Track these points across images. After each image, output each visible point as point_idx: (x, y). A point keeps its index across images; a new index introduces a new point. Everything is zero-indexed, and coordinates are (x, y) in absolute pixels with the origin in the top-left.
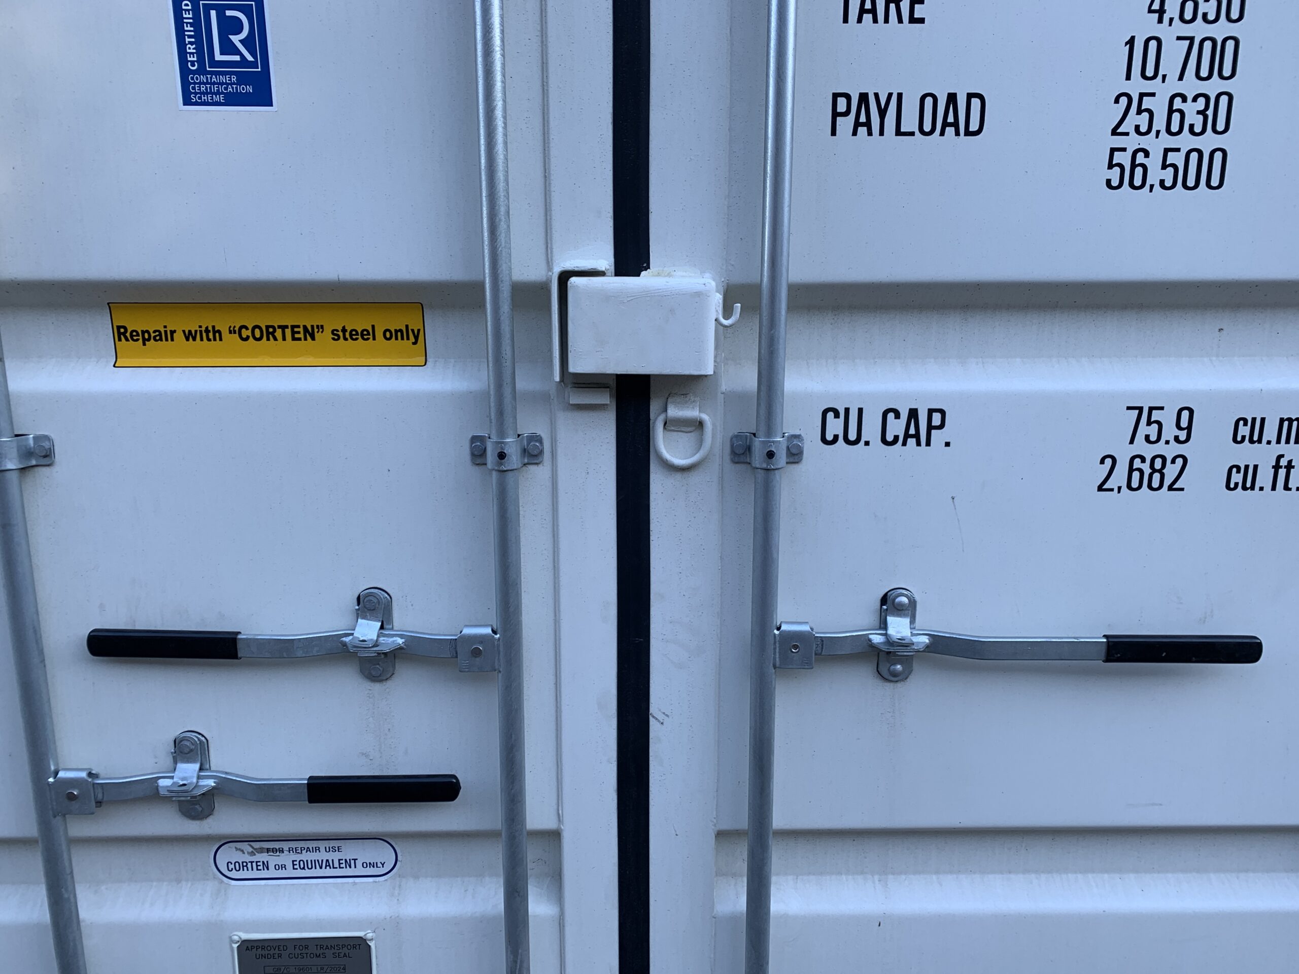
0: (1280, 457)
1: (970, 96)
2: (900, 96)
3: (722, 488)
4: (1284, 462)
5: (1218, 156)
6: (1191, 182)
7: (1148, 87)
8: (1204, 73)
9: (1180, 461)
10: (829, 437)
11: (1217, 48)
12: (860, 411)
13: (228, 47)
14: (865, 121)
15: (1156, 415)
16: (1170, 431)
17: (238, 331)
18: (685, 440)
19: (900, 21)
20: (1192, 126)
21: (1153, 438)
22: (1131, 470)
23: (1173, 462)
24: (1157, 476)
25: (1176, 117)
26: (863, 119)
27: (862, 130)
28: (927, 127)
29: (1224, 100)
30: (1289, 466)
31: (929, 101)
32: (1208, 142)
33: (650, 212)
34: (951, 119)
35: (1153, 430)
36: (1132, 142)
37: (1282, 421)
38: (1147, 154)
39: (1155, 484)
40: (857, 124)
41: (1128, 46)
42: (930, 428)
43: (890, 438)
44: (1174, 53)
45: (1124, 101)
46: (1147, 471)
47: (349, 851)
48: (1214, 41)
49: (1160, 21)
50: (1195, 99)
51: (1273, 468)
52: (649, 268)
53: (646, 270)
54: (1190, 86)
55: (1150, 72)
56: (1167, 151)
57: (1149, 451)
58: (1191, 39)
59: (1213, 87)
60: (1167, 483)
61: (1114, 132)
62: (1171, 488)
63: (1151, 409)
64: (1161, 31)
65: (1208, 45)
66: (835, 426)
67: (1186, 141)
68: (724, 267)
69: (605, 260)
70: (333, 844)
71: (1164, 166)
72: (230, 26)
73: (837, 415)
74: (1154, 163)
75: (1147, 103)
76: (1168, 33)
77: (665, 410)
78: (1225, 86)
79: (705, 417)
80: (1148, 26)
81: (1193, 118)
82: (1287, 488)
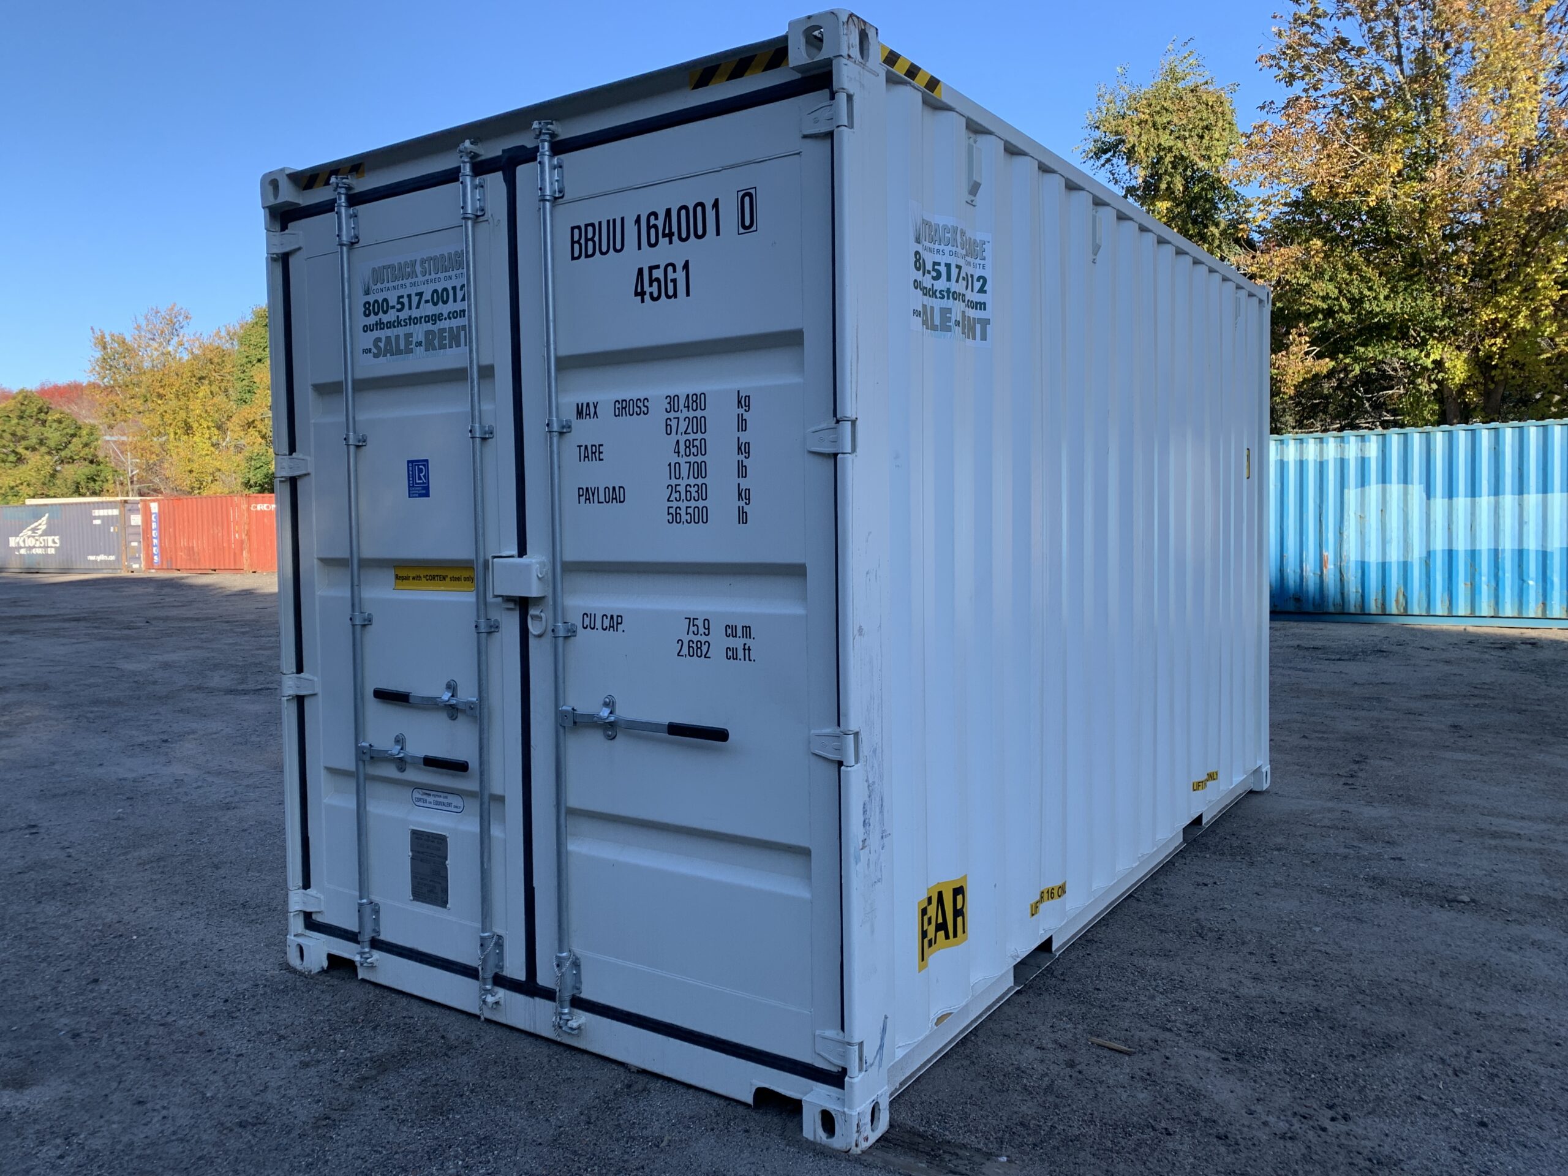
0: (745, 644)
1: (620, 487)
2: (598, 488)
4: (747, 647)
5: (705, 509)
6: (697, 520)
7: (678, 482)
8: (696, 476)
9: (707, 644)
10: (585, 626)
11: (699, 465)
12: (595, 615)
13: (420, 478)
15: (696, 622)
16: (702, 630)
17: (425, 577)
18: (539, 624)
19: (596, 460)
20: (694, 498)
21: (696, 632)
22: (689, 647)
23: (705, 644)
24: (699, 651)
25: (688, 494)
26: (587, 497)
27: (588, 502)
28: (607, 500)
29: (704, 486)
30: (749, 650)
31: (607, 490)
32: (700, 504)
33: (527, 531)
34: (614, 496)
35: (695, 629)
36: (675, 504)
37: (743, 627)
38: (680, 509)
39: (699, 654)
40: (586, 499)
42: (618, 623)
43: (604, 627)
44: (685, 469)
45: (670, 488)
46: (695, 648)
47: (451, 799)
48: (698, 463)
49: (678, 456)
50: (694, 486)
51: (743, 650)
53: (526, 555)
54: (692, 481)
55: (678, 476)
56: (687, 507)
57: (695, 639)
58: (690, 463)
59: (700, 481)
60: (704, 654)
61: (668, 500)
62: (705, 657)
63: (694, 619)
64: (679, 460)
66: (587, 621)
67: (693, 503)
68: (548, 553)
69: (515, 552)
70: (445, 795)
71: (687, 514)
72: (420, 471)
73: (587, 616)
74: (683, 513)
75: (678, 488)
76: (682, 460)
77: (531, 611)
78: (704, 481)
79: (542, 614)
80: (674, 459)
81: (694, 494)
82: (750, 660)
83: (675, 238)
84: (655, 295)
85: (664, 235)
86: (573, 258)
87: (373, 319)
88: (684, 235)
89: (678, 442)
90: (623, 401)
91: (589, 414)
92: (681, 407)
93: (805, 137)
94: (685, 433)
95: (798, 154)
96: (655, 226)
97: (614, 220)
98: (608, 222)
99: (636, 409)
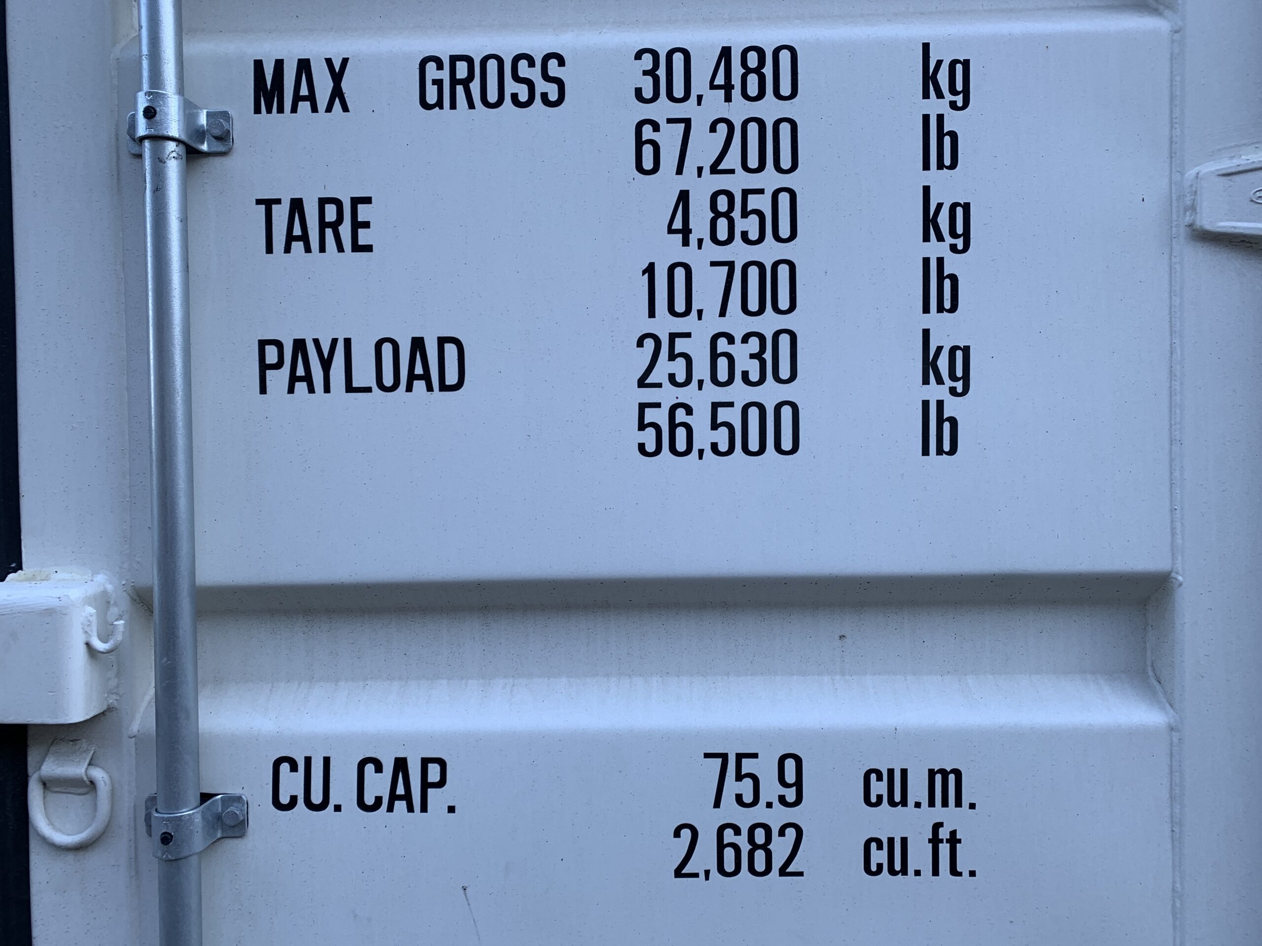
0: (937, 826)
1: (442, 341)
2: (348, 342)
3: (135, 876)
4: (944, 834)
5: (787, 412)
6: (754, 446)
7: (680, 325)
8: (753, 306)
9: (791, 833)
10: (284, 800)
11: (767, 274)
12: (327, 761)
14: (303, 374)
15: (748, 766)
16: (771, 789)
18: (76, 802)
19: (340, 249)
20: (745, 375)
21: (748, 798)
22: (721, 846)
23: (782, 833)
24: (760, 855)
25: (722, 362)
26: (300, 371)
27: (301, 387)
28: (388, 381)
29: (785, 340)
30: (954, 840)
31: (387, 348)
32: (770, 394)
33: (21, 496)
34: (419, 370)
35: (746, 788)
36: (668, 396)
37: (932, 773)
38: (689, 411)
39: (760, 866)
40: (294, 379)
41: (647, 275)
42: (426, 785)
43: (369, 800)
44: (710, 283)
45: (649, 343)
46: (745, 848)
48: (761, 266)
49: (686, 243)
50: (745, 339)
51: (929, 842)
52: (21, 569)
53: (15, 572)
54: (737, 323)
55: (680, 307)
56: (715, 406)
57: (745, 818)
58: (731, 265)
59: (768, 323)
60: (777, 864)
61: (642, 383)
62: (783, 872)
63: (740, 757)
64: (689, 255)
65: (753, 272)
66: (291, 783)
67: (739, 393)
68: (126, 566)
71: (715, 426)
73: (294, 768)
74: (700, 421)
75: (681, 345)
76: (699, 258)
78: (784, 322)
79: (98, 774)
80: (669, 250)
81: (745, 363)
82: (954, 872)
89: (684, 196)
90: (454, 59)
91: (311, 98)
92: (699, 84)
94: (714, 169)
99: (511, 86)
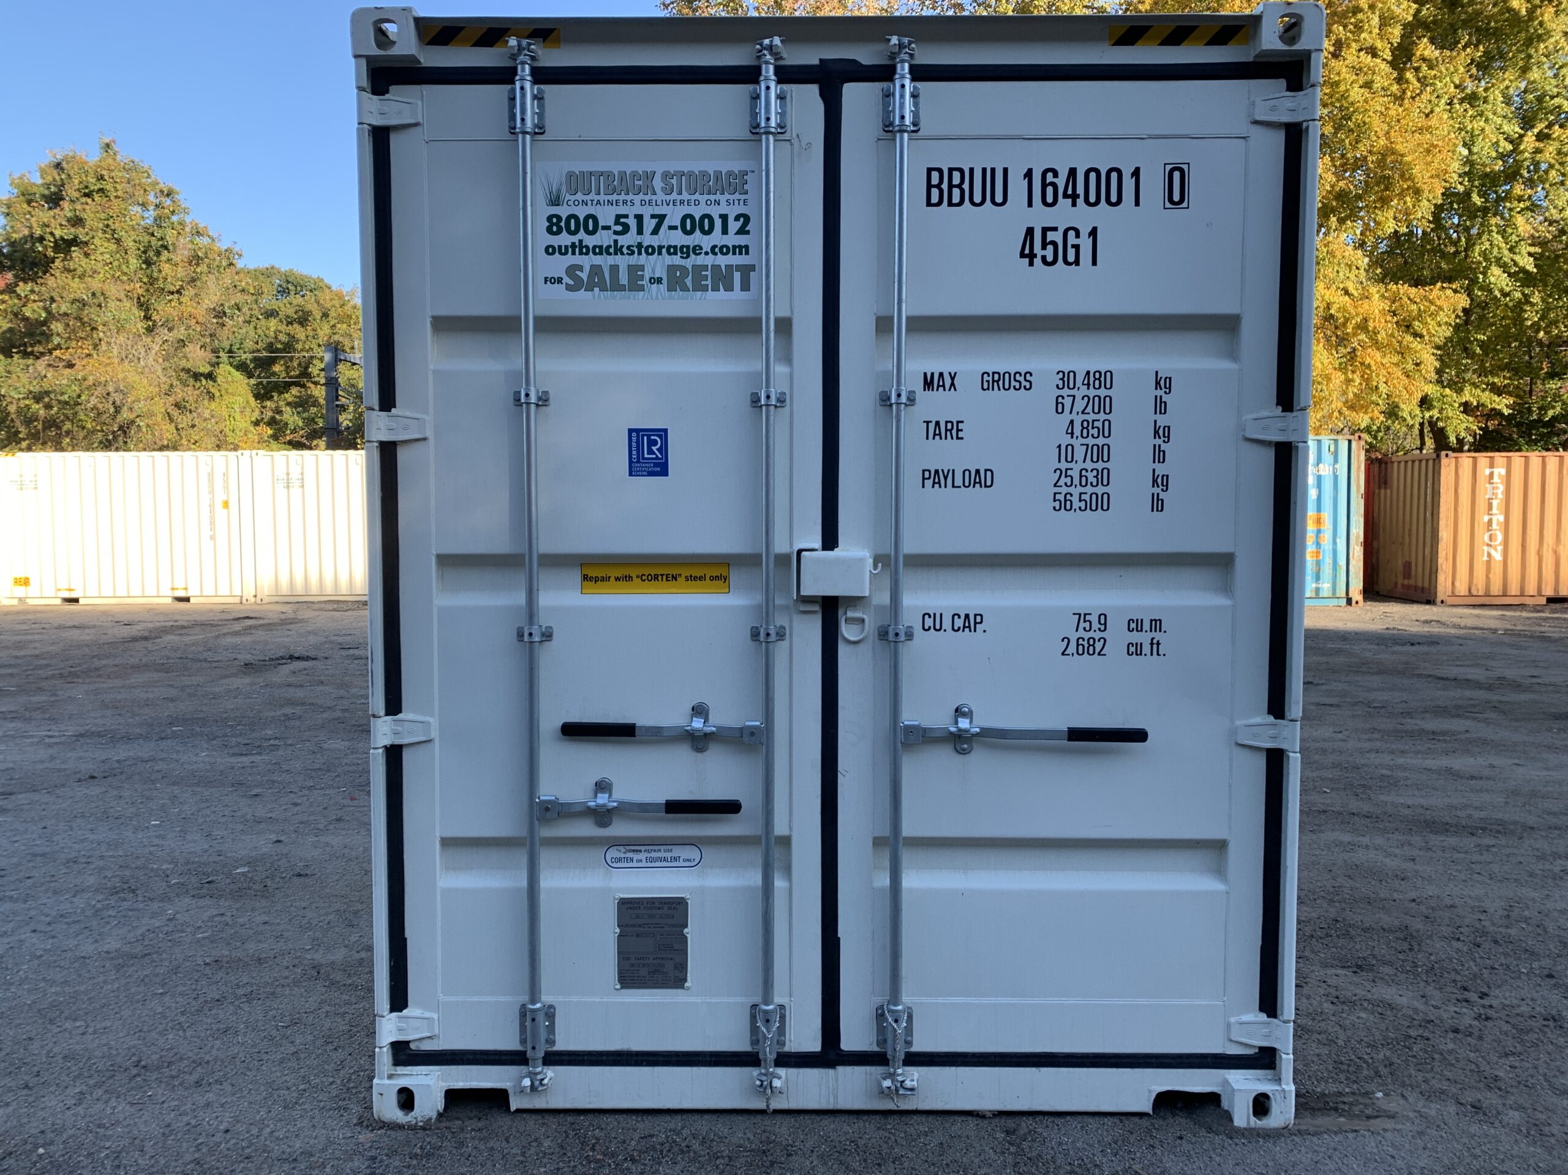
0: (1153, 639)
1: (986, 470)
2: (953, 471)
3: (874, 653)
4: (1155, 641)
5: (1105, 496)
6: (1094, 508)
7: (1069, 465)
8: (1095, 459)
9: (1102, 641)
10: (926, 627)
11: (1100, 449)
12: (941, 614)
13: (650, 452)
15: (1088, 618)
16: (1096, 625)
17: (641, 577)
18: (855, 628)
19: (952, 438)
20: (1091, 483)
21: (1088, 629)
22: (1078, 645)
23: (1099, 640)
24: (1091, 648)
25: (1084, 479)
26: (937, 480)
27: (937, 486)
28: (967, 484)
29: (1105, 471)
30: (1158, 643)
31: (967, 473)
32: (1100, 490)
33: (839, 522)
34: (978, 480)
35: (1087, 625)
36: (1064, 490)
37: (1151, 621)
38: (1071, 495)
39: (1091, 652)
40: (934, 483)
41: (1058, 448)
42: (976, 623)
43: (956, 628)
44: (1080, 453)
45: (1058, 472)
46: (1086, 646)
47: (677, 851)
48: (1098, 446)
49: (1072, 437)
50: (1092, 471)
51: (1150, 644)
53: (837, 548)
54: (1089, 465)
55: (1069, 459)
56: (1081, 494)
57: (1086, 635)
58: (1088, 445)
59: (1100, 465)
60: (1097, 651)
61: (1055, 485)
62: (1099, 654)
63: (1085, 615)
64: (1073, 441)
65: (1095, 448)
66: (929, 622)
67: (1089, 489)
68: (874, 547)
69: (817, 543)
70: (669, 847)
71: (1080, 501)
72: (653, 443)
73: (930, 617)
74: (1075, 499)
75: (1069, 473)
76: (1077, 443)
77: (846, 613)
78: (1105, 465)
79: (865, 617)
80: (1066, 440)
81: (1091, 479)
82: (1158, 654)
83: (1080, 201)
84: (1050, 259)
85: (1065, 196)
86: (929, 204)
87: (565, 239)
88: (1092, 199)
89: (1072, 422)
90: (994, 373)
91: (943, 386)
92: (1079, 383)
93: (1256, 122)
94: (1083, 413)
95: (1244, 138)
96: (1055, 186)
97: (993, 170)
98: (984, 170)
99: (1013, 383)
